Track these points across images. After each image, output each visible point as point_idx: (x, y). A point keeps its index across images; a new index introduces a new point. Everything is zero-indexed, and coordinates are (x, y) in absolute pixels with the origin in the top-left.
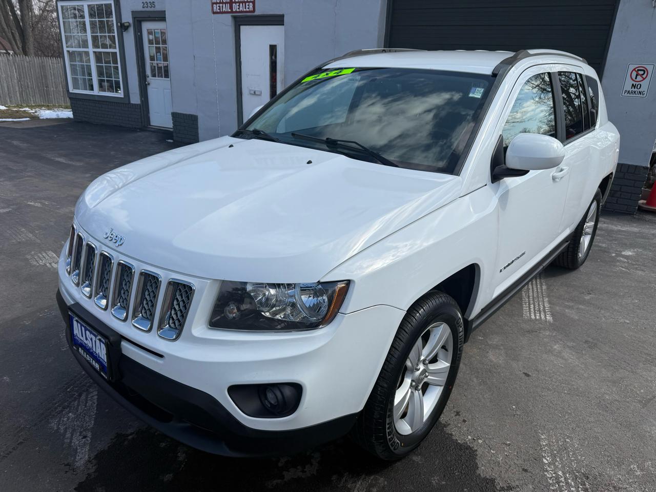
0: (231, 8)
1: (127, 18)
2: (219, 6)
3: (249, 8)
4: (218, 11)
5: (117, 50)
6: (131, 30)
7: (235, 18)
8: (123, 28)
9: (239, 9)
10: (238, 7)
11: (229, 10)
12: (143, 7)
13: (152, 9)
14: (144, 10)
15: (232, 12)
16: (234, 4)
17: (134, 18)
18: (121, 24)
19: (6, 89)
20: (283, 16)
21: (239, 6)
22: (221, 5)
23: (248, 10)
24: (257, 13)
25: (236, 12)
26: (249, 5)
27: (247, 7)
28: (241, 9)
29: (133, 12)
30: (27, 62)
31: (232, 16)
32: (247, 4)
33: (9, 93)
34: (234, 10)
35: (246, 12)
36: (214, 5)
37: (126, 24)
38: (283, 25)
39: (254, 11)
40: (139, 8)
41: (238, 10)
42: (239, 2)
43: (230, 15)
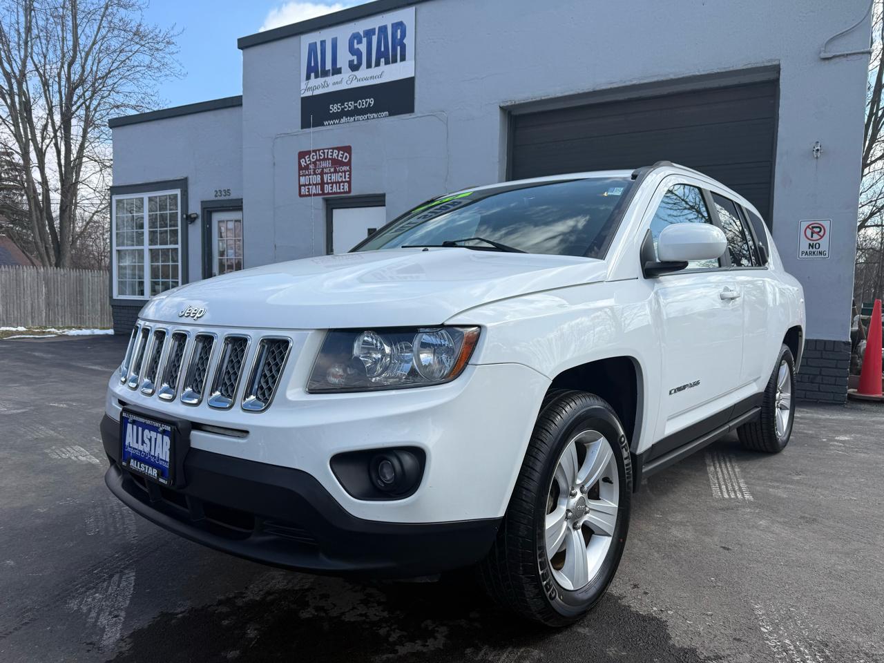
0: (322, 189)
1: (195, 208)
2: (309, 189)
3: (343, 189)
4: (307, 193)
5: (179, 246)
6: (199, 222)
7: (326, 200)
8: (189, 219)
9: (332, 190)
10: (330, 188)
11: (320, 192)
12: (216, 196)
13: (227, 198)
14: (216, 199)
15: (323, 194)
16: (326, 186)
17: (203, 209)
18: (187, 216)
19: (29, 307)
20: (384, 195)
21: (332, 187)
22: (310, 187)
23: (342, 191)
24: (352, 194)
25: (328, 194)
26: (343, 186)
27: (342, 187)
28: (334, 190)
29: (202, 202)
30: (61, 275)
31: (323, 199)
32: (341, 184)
33: (32, 313)
34: (326, 192)
35: (340, 193)
36: (302, 187)
37: (193, 216)
38: (384, 205)
39: (350, 191)
40: (211, 196)
41: (330, 191)
42: (332, 183)
43: (321, 197)
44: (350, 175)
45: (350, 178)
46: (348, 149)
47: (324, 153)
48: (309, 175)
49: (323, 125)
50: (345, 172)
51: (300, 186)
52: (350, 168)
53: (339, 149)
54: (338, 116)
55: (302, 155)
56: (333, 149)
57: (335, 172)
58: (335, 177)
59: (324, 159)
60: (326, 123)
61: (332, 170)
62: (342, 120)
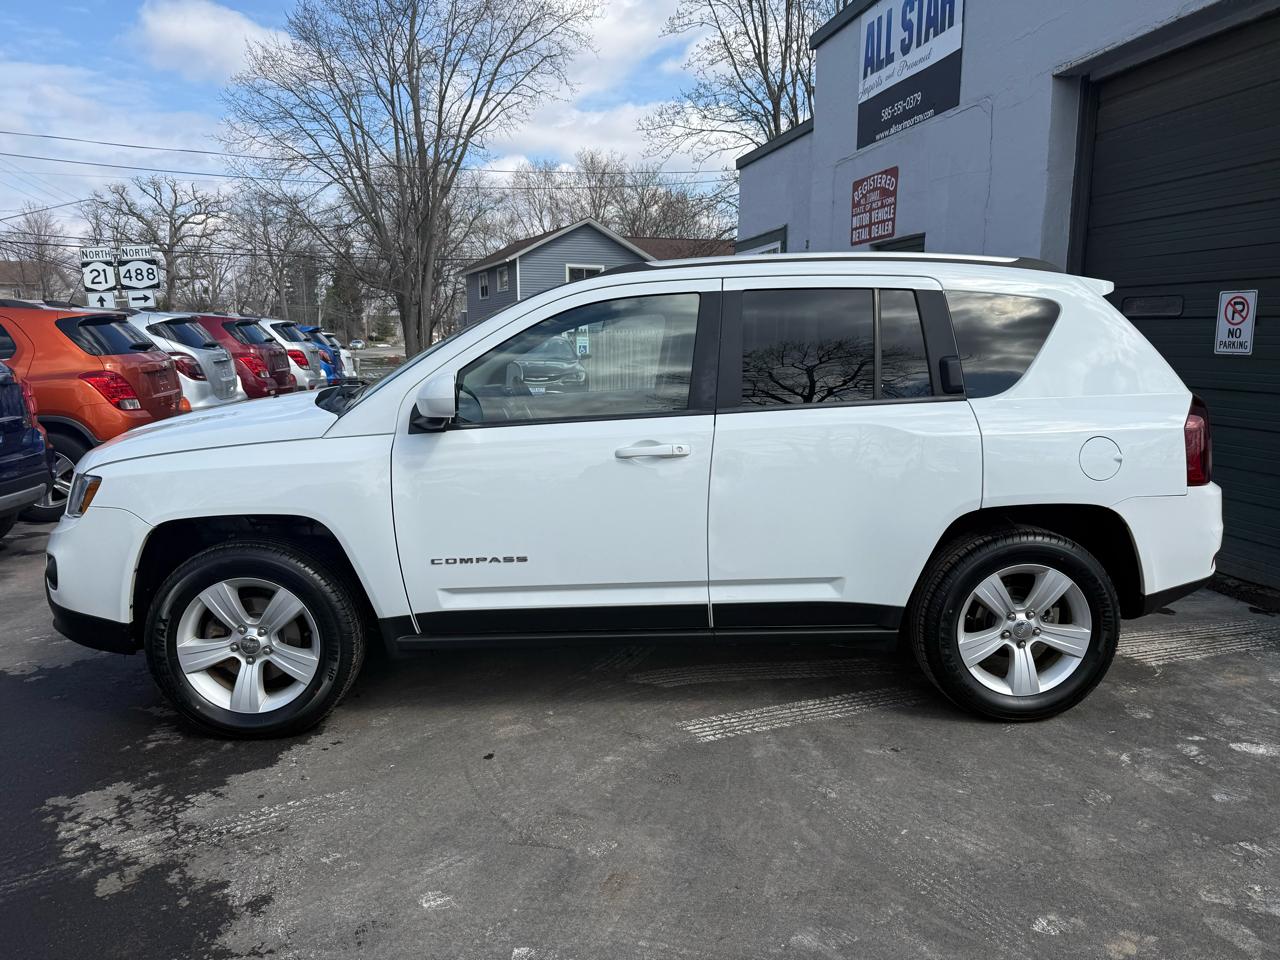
0: (870, 232)
2: (859, 233)
4: (858, 240)
10: (877, 230)
11: (868, 237)
15: (871, 239)
16: (873, 227)
20: (922, 236)
21: (880, 228)
22: (861, 231)
23: (888, 232)
24: (895, 236)
25: (875, 238)
26: (889, 226)
31: (870, 246)
34: (873, 236)
35: (884, 236)
36: (854, 232)
39: (892, 234)
41: (877, 235)
42: (878, 223)
43: (868, 244)
44: (895, 209)
45: (894, 213)
46: (893, 172)
47: (873, 181)
48: (859, 214)
49: (874, 141)
50: (890, 205)
51: (852, 230)
52: (895, 199)
53: (886, 172)
54: (888, 125)
55: (857, 185)
56: (882, 173)
57: (883, 206)
58: (881, 215)
59: (875, 189)
60: (878, 137)
61: (880, 204)
62: (892, 131)
